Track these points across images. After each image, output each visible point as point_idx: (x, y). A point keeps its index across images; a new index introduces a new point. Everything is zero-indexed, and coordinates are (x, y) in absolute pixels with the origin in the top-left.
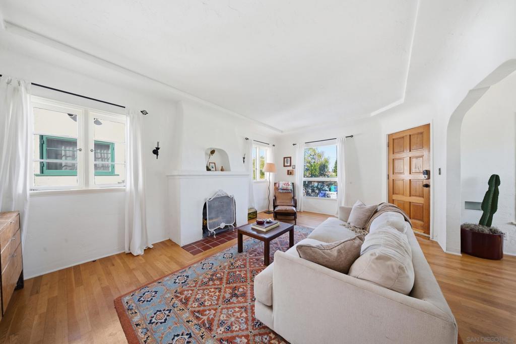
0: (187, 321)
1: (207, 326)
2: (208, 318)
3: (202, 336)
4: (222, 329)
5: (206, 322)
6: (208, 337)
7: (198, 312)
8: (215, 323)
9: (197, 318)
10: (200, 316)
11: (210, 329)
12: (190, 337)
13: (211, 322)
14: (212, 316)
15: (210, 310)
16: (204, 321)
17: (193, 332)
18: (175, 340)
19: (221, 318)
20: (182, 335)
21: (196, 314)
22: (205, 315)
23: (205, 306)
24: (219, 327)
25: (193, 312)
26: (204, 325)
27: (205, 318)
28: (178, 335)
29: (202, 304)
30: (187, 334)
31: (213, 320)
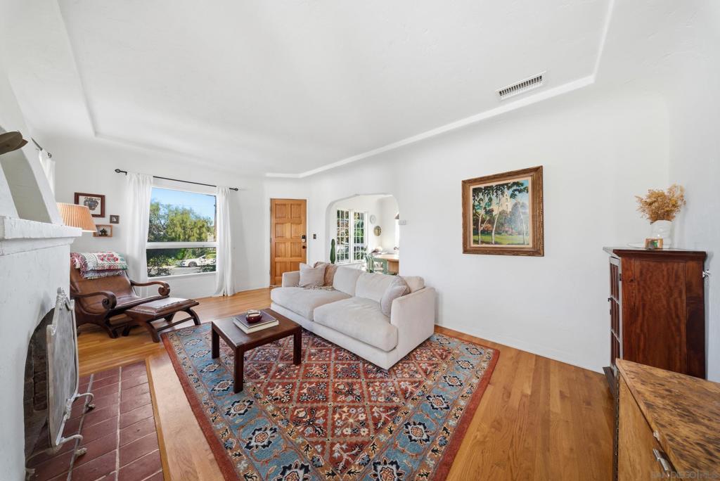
0: (391, 433)
1: (394, 411)
2: (383, 412)
3: (406, 414)
4: (394, 399)
5: (389, 413)
6: (406, 408)
7: (376, 424)
8: (389, 405)
9: (384, 424)
10: (382, 421)
11: (397, 408)
12: (409, 424)
13: (387, 409)
14: (381, 409)
15: (373, 413)
16: (388, 416)
17: (403, 423)
18: (416, 438)
19: (383, 400)
20: (408, 432)
21: (379, 426)
22: (380, 416)
23: (367, 419)
24: (393, 401)
25: (377, 430)
26: (393, 414)
27: (384, 415)
28: (410, 437)
29: (364, 424)
30: (407, 428)
31: (385, 407)
